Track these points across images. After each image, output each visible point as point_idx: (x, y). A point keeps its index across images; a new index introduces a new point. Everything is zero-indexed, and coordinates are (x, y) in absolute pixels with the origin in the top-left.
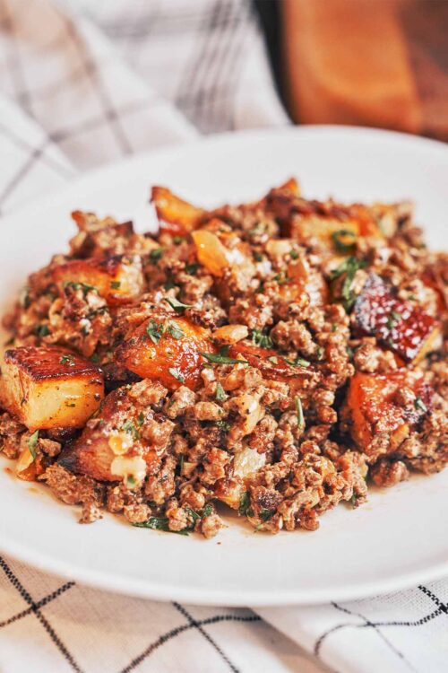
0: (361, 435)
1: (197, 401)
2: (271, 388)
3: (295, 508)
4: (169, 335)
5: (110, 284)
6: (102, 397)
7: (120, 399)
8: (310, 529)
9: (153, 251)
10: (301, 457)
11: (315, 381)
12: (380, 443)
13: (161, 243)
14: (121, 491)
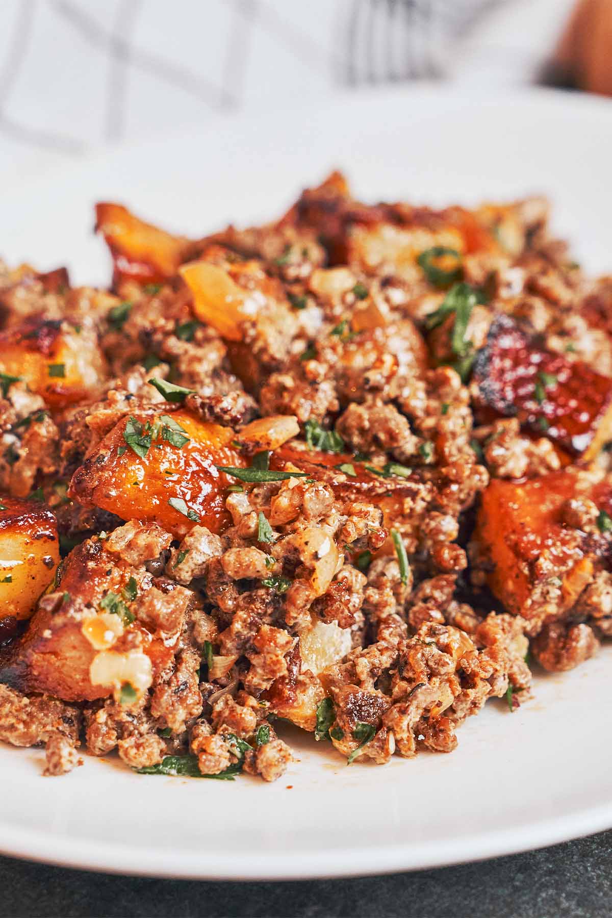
0: (510, 585)
1: (225, 550)
2: (350, 514)
3: (413, 716)
4: (164, 440)
5: (47, 370)
6: (58, 561)
7: (92, 557)
8: (441, 748)
9: (111, 310)
10: (412, 631)
11: (423, 499)
12: (545, 594)
13: (123, 298)
14: (110, 716)
